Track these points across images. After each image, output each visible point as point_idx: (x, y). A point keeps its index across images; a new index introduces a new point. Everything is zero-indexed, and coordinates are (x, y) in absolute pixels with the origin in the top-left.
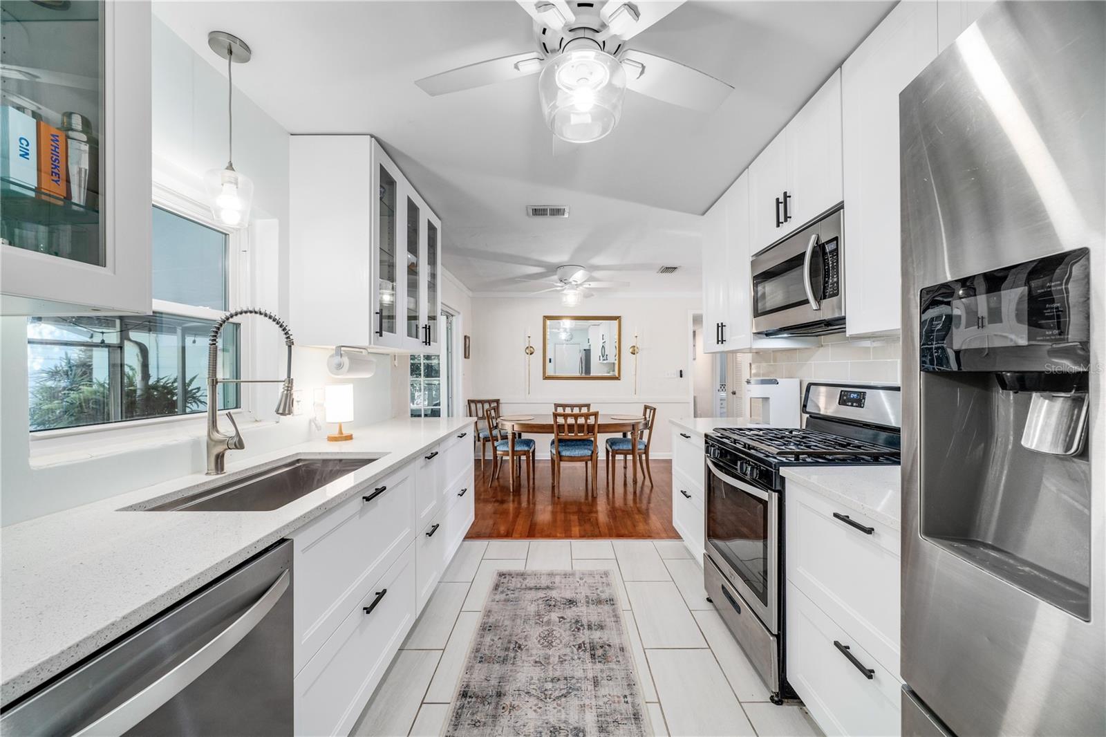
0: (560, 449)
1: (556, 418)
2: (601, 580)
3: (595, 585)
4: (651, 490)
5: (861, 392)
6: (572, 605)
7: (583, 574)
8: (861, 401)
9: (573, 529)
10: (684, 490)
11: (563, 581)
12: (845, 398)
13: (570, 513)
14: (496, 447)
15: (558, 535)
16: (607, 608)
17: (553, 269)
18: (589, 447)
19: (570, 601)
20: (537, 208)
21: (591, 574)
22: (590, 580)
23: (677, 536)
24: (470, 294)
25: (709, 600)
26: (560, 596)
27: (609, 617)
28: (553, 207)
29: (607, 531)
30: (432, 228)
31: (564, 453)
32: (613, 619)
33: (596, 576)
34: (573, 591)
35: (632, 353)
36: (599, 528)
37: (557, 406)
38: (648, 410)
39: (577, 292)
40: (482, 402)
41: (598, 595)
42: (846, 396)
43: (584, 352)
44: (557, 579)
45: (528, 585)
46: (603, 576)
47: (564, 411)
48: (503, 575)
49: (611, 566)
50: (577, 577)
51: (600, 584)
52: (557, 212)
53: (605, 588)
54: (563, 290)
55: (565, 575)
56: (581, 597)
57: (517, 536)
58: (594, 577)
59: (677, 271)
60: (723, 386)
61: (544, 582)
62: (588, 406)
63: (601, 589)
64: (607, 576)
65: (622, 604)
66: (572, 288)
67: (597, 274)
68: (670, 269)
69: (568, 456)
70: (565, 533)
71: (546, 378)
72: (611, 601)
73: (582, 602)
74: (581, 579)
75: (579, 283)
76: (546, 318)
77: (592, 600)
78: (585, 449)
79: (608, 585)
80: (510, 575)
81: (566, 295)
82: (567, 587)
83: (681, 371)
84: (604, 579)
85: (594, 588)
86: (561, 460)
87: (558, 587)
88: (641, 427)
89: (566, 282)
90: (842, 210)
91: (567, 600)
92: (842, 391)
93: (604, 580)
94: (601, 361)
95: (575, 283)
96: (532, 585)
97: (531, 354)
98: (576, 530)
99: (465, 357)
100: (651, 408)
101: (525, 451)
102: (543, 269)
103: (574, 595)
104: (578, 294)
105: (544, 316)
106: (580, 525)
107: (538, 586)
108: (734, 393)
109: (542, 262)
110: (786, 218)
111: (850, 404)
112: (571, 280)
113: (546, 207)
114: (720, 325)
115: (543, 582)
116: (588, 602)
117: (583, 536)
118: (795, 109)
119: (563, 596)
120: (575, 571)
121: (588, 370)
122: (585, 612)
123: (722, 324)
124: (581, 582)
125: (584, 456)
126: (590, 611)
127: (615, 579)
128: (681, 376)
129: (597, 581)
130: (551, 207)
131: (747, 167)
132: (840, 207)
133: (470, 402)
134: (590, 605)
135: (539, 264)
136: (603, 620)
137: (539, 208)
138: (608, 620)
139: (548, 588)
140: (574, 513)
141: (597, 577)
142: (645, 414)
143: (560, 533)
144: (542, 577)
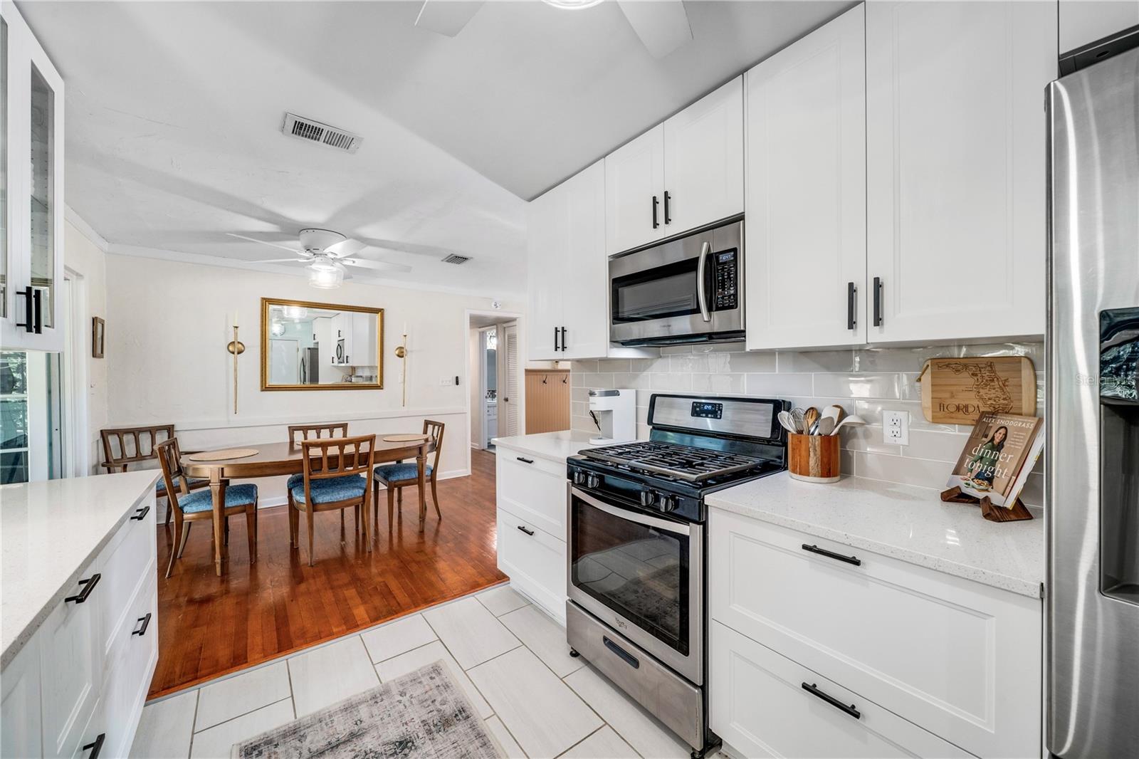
0: (314, 494)
1: (308, 450)
2: (433, 684)
3: (427, 696)
4: (439, 524)
5: (715, 404)
6: (406, 751)
7: (402, 685)
8: (717, 412)
9: (356, 612)
10: (522, 526)
11: (375, 710)
12: (698, 409)
13: (340, 587)
14: (182, 509)
15: (335, 630)
16: (461, 727)
17: (294, 230)
18: (359, 484)
19: (401, 743)
20: (305, 122)
21: (415, 680)
22: (417, 691)
23: (501, 578)
24: (106, 246)
25: (575, 654)
26: (380, 741)
27: (471, 742)
28: (334, 130)
29: (408, 600)
30: (40, 89)
31: (320, 499)
32: (477, 743)
33: (423, 680)
34: (399, 723)
35: (398, 356)
36: (394, 597)
37: (292, 429)
38: (430, 427)
39: (335, 269)
40: (136, 432)
41: (439, 711)
42: (699, 407)
43: (308, 352)
44: (364, 712)
45: (314, 748)
46: (434, 675)
47: (319, 437)
48: (254, 748)
49: (435, 655)
50: (395, 691)
51: (436, 692)
52: (339, 140)
53: (445, 694)
54: (311, 264)
55: (374, 697)
56: (416, 728)
57: (257, 656)
58: (420, 682)
59: (467, 263)
60: (492, 393)
61: (342, 727)
62: (344, 426)
63: (439, 699)
64: (439, 673)
65: (479, 710)
66: (327, 263)
67: (369, 250)
68: (458, 259)
69: (326, 503)
70: (345, 624)
71: (265, 388)
72: (462, 713)
73: (421, 736)
74: (402, 694)
75: (338, 257)
76: (266, 301)
77: (435, 725)
78: (354, 488)
79: (447, 686)
80: (269, 742)
81: (315, 271)
82: (386, 719)
83: (457, 378)
84: (437, 678)
85: (429, 702)
86: (315, 510)
87: (372, 727)
88: (427, 448)
89: (315, 251)
90: (741, 222)
91: (394, 743)
92: (694, 403)
93: (438, 681)
94: (336, 363)
95: (332, 256)
96: (322, 744)
97: (239, 353)
98: (360, 612)
99: (94, 355)
100: (434, 424)
101: (245, 506)
102: (275, 226)
103: (403, 729)
104: (338, 272)
105: (263, 299)
106: (365, 602)
107: (334, 740)
108: (506, 400)
109: (278, 215)
110: (667, 221)
111: (704, 415)
112: (326, 251)
113: (321, 126)
114: (560, 329)
115: (340, 728)
116: (429, 732)
117: (377, 617)
118: (683, 104)
119: (386, 740)
120: (387, 685)
121: (314, 377)
122: (433, 752)
123: (563, 328)
124: (404, 699)
125: (354, 498)
126: (440, 747)
127: (452, 673)
128: (457, 383)
129: (427, 688)
130: (331, 129)
131: (604, 156)
132: (740, 218)
133: (104, 434)
134: (437, 736)
135: (271, 217)
136: (464, 752)
137: (309, 123)
138: (471, 748)
139: (353, 736)
140: (347, 585)
141: (425, 680)
142: (425, 432)
143: (337, 626)
144: (335, 718)
